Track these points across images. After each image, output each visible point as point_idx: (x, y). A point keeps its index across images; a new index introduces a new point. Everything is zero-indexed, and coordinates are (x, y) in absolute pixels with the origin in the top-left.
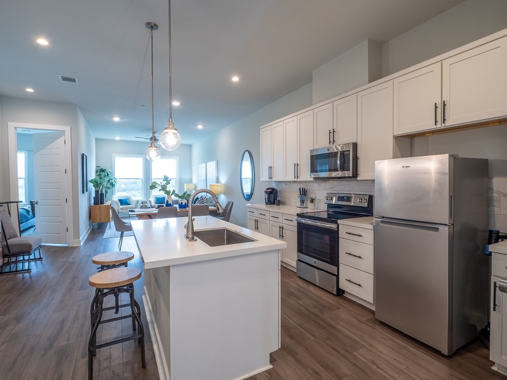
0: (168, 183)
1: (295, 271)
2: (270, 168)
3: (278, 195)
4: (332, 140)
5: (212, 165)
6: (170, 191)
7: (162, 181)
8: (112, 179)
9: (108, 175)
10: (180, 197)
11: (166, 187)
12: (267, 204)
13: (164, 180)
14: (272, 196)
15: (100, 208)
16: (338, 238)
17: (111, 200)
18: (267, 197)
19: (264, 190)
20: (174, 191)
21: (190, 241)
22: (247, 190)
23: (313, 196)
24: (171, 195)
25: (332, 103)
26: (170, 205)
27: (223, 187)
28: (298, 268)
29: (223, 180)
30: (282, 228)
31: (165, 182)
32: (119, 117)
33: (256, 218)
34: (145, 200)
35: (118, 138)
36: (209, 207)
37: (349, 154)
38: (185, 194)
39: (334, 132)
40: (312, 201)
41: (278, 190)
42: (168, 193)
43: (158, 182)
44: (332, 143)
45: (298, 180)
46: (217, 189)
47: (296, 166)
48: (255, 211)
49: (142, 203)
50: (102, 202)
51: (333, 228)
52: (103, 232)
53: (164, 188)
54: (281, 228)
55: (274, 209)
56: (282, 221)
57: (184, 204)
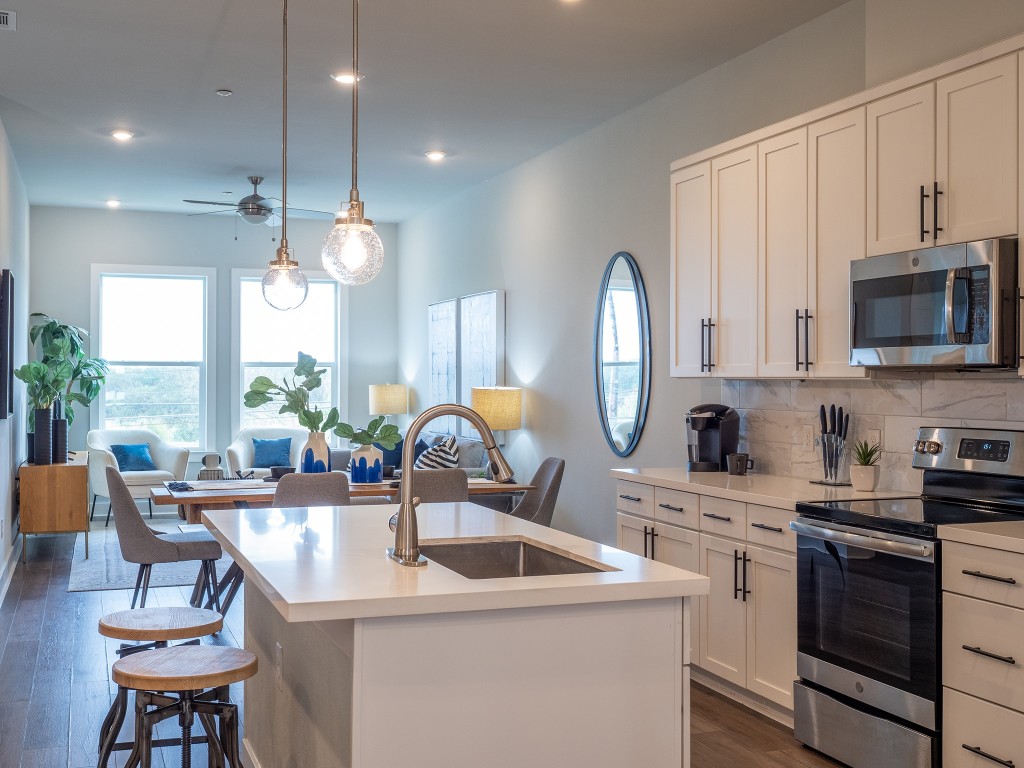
0: (314, 382)
1: (790, 723)
2: (708, 326)
3: (742, 433)
4: (929, 226)
5: (481, 311)
6: (319, 415)
7: (289, 372)
8: (87, 365)
9: (74, 349)
10: (356, 438)
11: (306, 397)
12: (693, 468)
13: (298, 373)
14: (716, 437)
15: (52, 477)
16: (940, 591)
17: (85, 447)
18: (695, 442)
19: (684, 412)
20: (334, 414)
21: (406, 564)
22: (623, 413)
23: (871, 438)
24: (325, 428)
25: (931, 85)
26: (319, 467)
27: (525, 400)
28: (800, 712)
29: (527, 372)
30: (745, 560)
31: (303, 378)
32: (130, 131)
33: (650, 524)
34: (212, 450)
35: (113, 204)
36: (470, 481)
37: (987, 281)
38: (374, 424)
39: (937, 193)
40: (866, 457)
41: (742, 413)
42: (311, 419)
43: (276, 376)
44: (929, 238)
45: (812, 374)
46: (503, 407)
47: (804, 318)
48: (646, 494)
49: (204, 461)
50: (59, 456)
51: (920, 554)
52: (64, 570)
53: (296, 402)
54: (742, 560)
55: (721, 488)
56: (741, 529)
57: (370, 464)
